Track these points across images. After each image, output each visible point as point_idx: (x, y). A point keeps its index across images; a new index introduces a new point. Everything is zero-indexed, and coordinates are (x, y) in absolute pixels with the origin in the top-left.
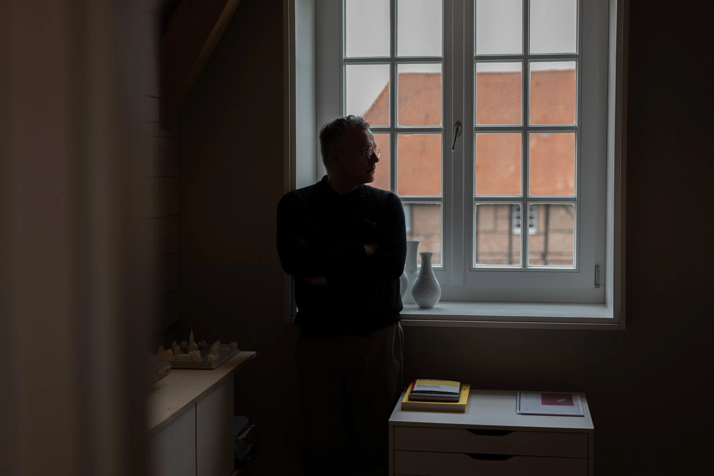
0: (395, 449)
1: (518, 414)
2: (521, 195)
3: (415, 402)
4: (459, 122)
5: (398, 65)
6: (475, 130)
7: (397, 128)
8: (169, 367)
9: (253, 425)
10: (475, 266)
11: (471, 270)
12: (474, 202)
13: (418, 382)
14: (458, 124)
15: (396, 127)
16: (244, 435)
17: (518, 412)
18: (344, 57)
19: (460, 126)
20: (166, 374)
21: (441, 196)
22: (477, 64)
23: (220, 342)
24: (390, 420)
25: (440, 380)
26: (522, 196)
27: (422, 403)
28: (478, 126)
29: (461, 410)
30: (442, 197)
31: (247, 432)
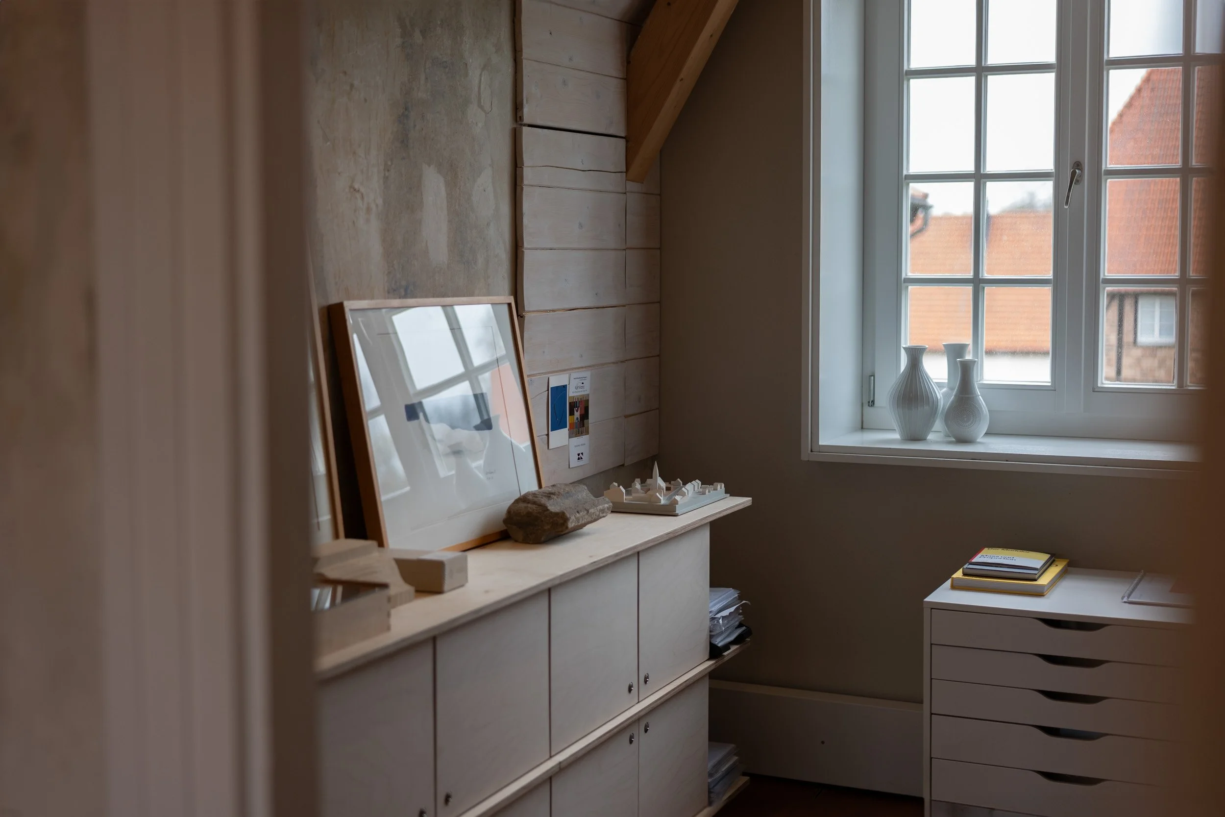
0: (932, 643)
1: (1125, 602)
2: (1177, 274)
3: (971, 578)
4: (1079, 162)
5: (989, 77)
6: (1105, 174)
7: (985, 173)
8: (606, 505)
9: (744, 602)
10: (1102, 383)
11: (1096, 390)
12: (1102, 286)
13: (986, 551)
14: (1078, 165)
15: (983, 171)
16: (726, 613)
17: (1125, 600)
18: (905, 68)
19: (1079, 169)
20: (601, 515)
21: (1050, 277)
22: (1111, 72)
23: (700, 483)
24: (925, 600)
25: (1019, 551)
26: (1178, 276)
27: (982, 579)
28: (1111, 168)
29: (1038, 593)
30: (1052, 278)
31: (732, 609)
